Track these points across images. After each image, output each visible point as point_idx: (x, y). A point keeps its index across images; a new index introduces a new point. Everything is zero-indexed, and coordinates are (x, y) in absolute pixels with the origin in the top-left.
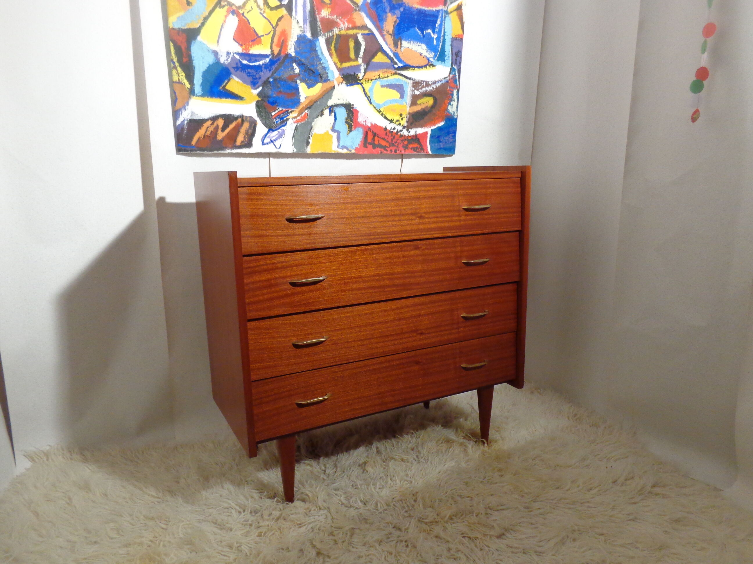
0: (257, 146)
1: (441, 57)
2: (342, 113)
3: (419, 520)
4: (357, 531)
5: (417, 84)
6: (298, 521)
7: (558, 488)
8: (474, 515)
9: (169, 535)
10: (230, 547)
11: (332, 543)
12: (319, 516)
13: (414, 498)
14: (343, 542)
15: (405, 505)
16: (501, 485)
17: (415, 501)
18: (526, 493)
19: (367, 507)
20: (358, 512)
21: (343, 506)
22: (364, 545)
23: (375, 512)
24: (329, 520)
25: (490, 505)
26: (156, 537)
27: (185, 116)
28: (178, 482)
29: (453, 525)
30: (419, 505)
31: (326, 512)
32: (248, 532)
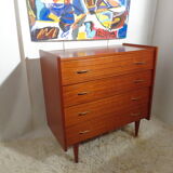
0: (60, 38)
1: (123, 4)
2: (89, 24)
3: (120, 169)
5: (115, 13)
27: (34, 28)
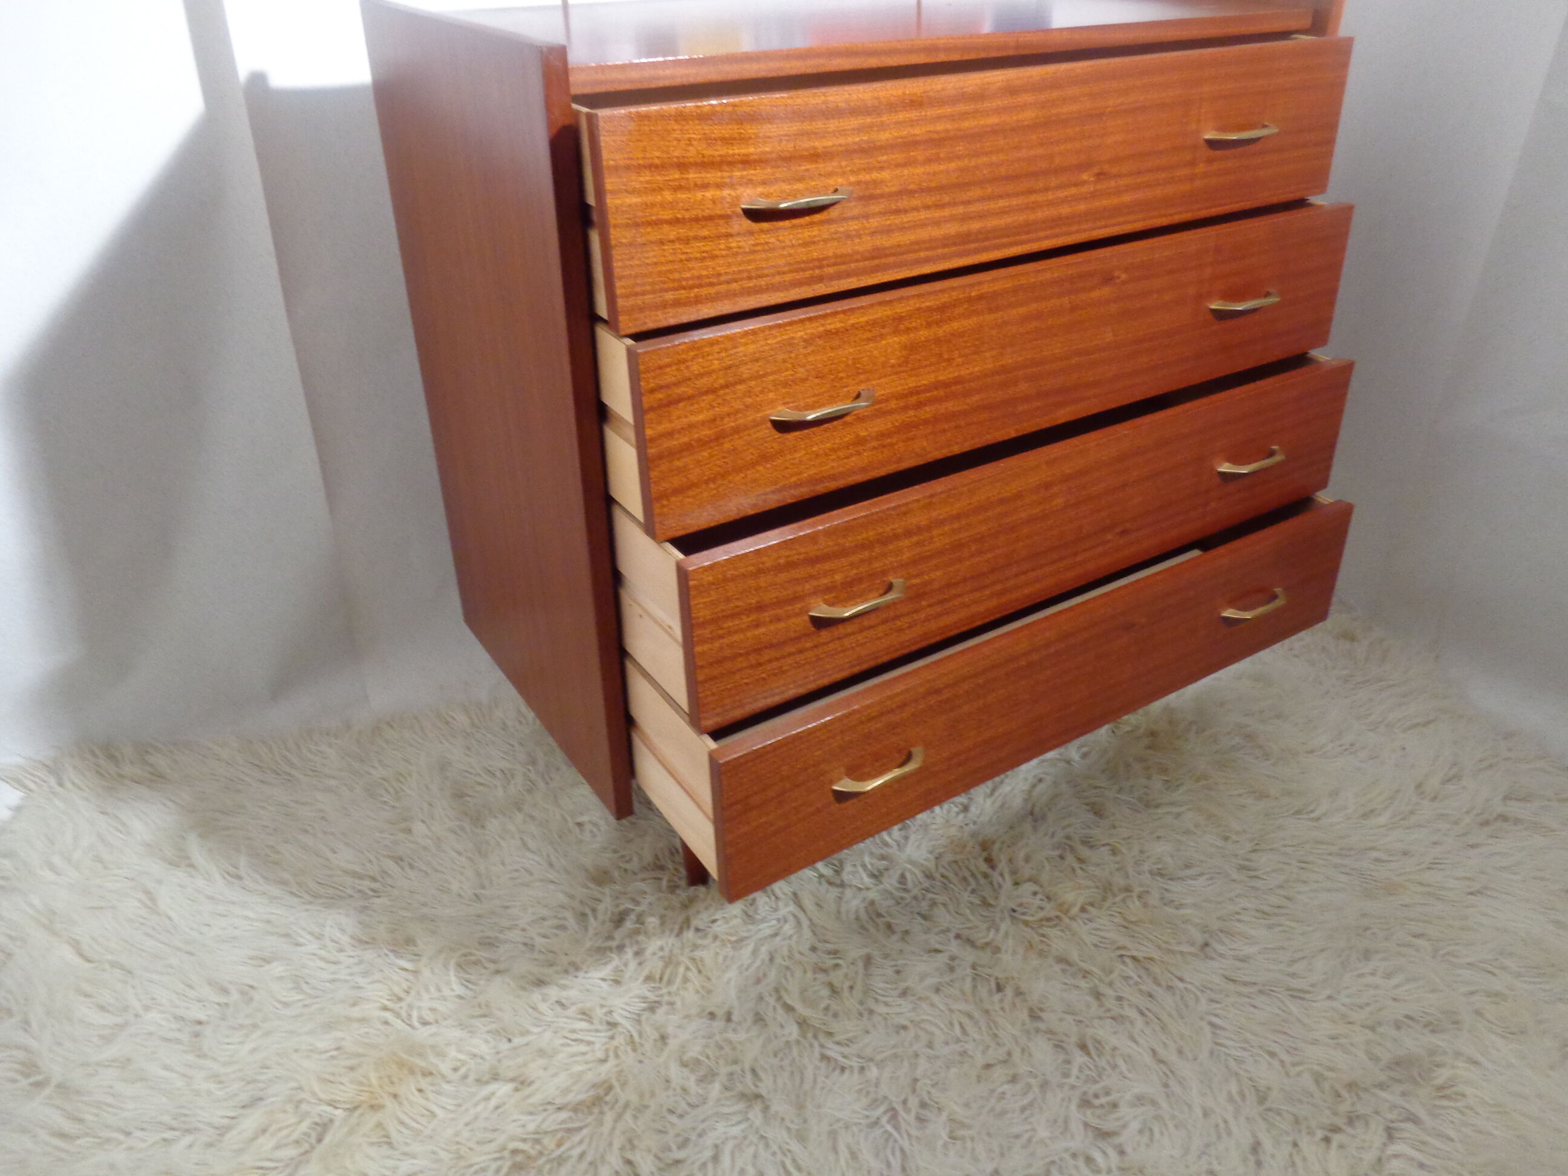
3: (1013, 918)
4: (878, 958)
6: (732, 935)
7: (1298, 812)
8: (1135, 894)
9: (427, 990)
10: (586, 1015)
11: (825, 992)
12: (778, 920)
13: (985, 854)
14: (851, 988)
15: (967, 874)
16: (1175, 810)
17: (989, 860)
18: (1237, 833)
19: (881, 883)
20: (864, 899)
21: (823, 880)
22: (904, 994)
23: (902, 898)
24: (807, 933)
25: (1160, 866)
26: (400, 999)
28: (409, 831)
29: (1091, 925)
30: (1002, 875)
31: (792, 907)
32: (617, 970)
